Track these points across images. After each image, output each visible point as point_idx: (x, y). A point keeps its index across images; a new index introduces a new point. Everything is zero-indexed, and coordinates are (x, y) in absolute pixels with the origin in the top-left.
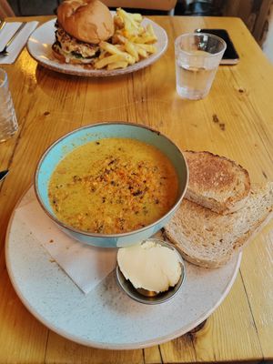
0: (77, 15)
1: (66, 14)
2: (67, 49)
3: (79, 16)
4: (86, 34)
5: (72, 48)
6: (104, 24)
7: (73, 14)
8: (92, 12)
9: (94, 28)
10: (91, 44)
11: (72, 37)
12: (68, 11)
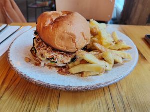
0: (56, 25)
1: (44, 24)
2: (42, 55)
3: (58, 26)
4: (63, 43)
5: (47, 55)
6: (83, 34)
7: (51, 24)
8: (71, 22)
9: (73, 38)
10: (67, 53)
11: (48, 46)
12: (46, 21)
